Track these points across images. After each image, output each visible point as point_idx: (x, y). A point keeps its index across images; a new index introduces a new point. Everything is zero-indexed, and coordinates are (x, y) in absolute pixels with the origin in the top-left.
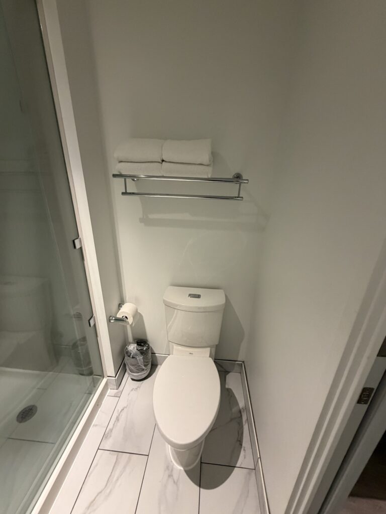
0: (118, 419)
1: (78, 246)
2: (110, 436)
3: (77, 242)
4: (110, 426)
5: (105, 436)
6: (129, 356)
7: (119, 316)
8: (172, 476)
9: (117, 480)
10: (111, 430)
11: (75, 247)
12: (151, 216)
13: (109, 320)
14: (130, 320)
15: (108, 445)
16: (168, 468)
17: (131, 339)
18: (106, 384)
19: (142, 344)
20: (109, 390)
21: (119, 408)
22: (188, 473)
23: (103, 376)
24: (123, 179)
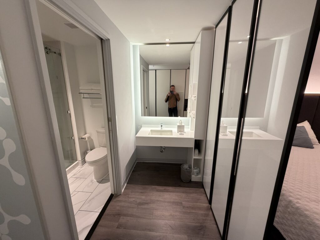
1: (69, 113)
4: (76, 173)
5: (74, 175)
7: (83, 137)
12: (94, 105)
13: (79, 139)
14: (87, 139)
16: (91, 180)
18: (78, 163)
20: (79, 166)
21: (81, 170)
22: (97, 181)
23: (77, 160)
24: (83, 94)
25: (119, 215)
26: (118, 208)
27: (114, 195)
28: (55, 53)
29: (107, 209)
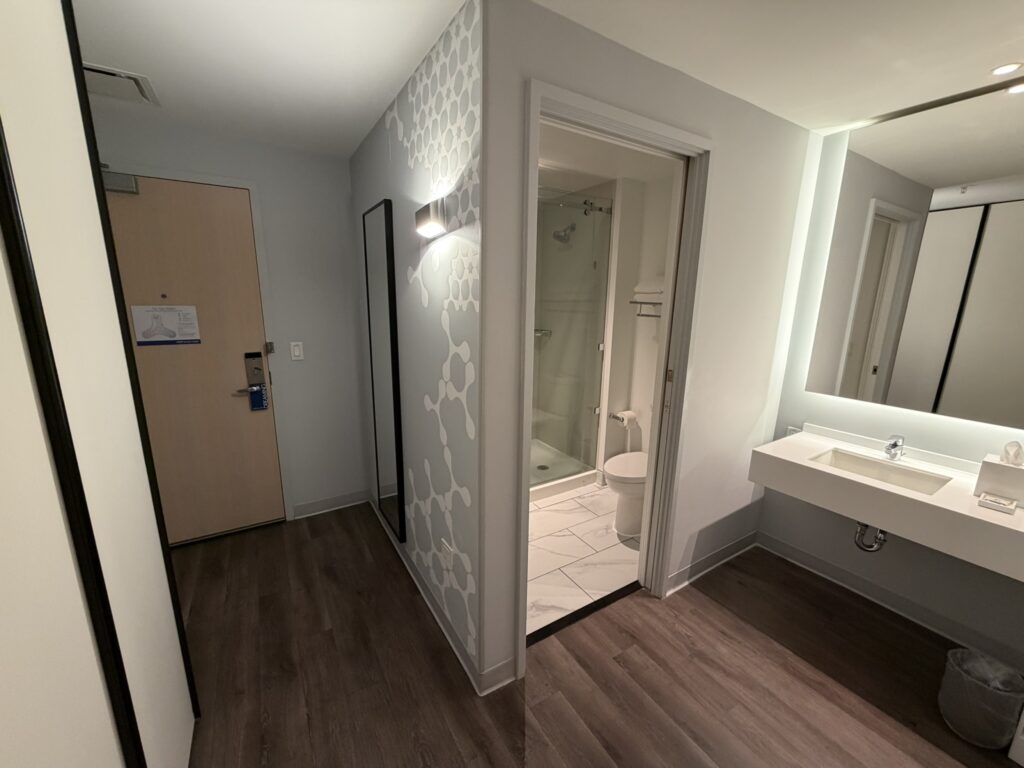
1: (601, 349)
3: (601, 346)
4: (586, 496)
7: (618, 415)
8: (608, 530)
11: (599, 349)
13: (610, 417)
14: (626, 422)
16: (607, 526)
18: (595, 474)
22: (618, 535)
23: (594, 468)
24: (639, 305)
25: (634, 637)
26: (637, 621)
27: (641, 587)
28: (601, 209)
29: (612, 605)
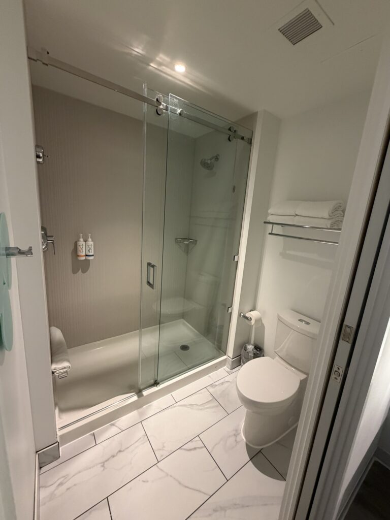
0: (222, 383)
1: (236, 260)
2: (214, 388)
3: (236, 257)
4: (217, 383)
5: (211, 385)
6: (246, 350)
8: (236, 436)
9: (207, 408)
10: (216, 386)
11: (234, 260)
12: (288, 252)
13: (240, 315)
15: (211, 390)
16: (236, 431)
17: (252, 342)
18: (225, 360)
19: (258, 350)
20: (226, 367)
21: (227, 379)
23: (225, 354)
24: (271, 225)
28: (242, 138)
